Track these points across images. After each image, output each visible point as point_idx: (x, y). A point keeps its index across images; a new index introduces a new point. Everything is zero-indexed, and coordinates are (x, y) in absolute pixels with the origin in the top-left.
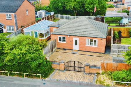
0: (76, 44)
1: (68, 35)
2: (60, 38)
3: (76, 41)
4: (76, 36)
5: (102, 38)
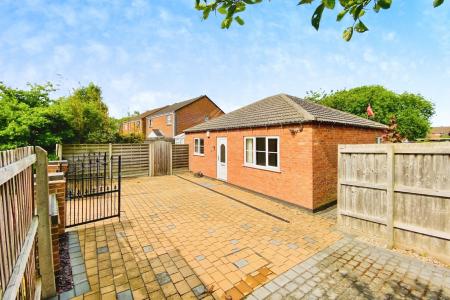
0: (223, 157)
1: (206, 131)
4: (221, 131)
5: (296, 124)
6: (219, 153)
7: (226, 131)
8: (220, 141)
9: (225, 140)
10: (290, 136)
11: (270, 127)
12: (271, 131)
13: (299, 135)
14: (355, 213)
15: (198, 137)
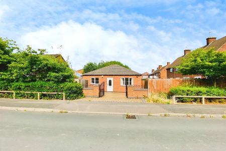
0: (110, 84)
1: (101, 75)
2: (93, 79)
3: (110, 81)
4: (110, 75)
5: (138, 75)
6: (108, 83)
7: (113, 75)
8: (108, 79)
9: (112, 79)
11: (131, 75)
13: (138, 77)
15: (95, 77)
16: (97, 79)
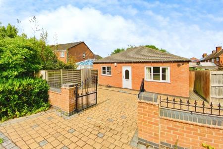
1: (114, 63)
2: (104, 68)
3: (127, 72)
4: (126, 63)
5: (180, 62)
6: (124, 74)
7: (130, 63)
8: (125, 68)
9: (129, 68)
10: (177, 67)
11: (164, 62)
12: (165, 64)
13: (182, 66)
14: (218, 97)
15: (106, 66)
16: (109, 68)
